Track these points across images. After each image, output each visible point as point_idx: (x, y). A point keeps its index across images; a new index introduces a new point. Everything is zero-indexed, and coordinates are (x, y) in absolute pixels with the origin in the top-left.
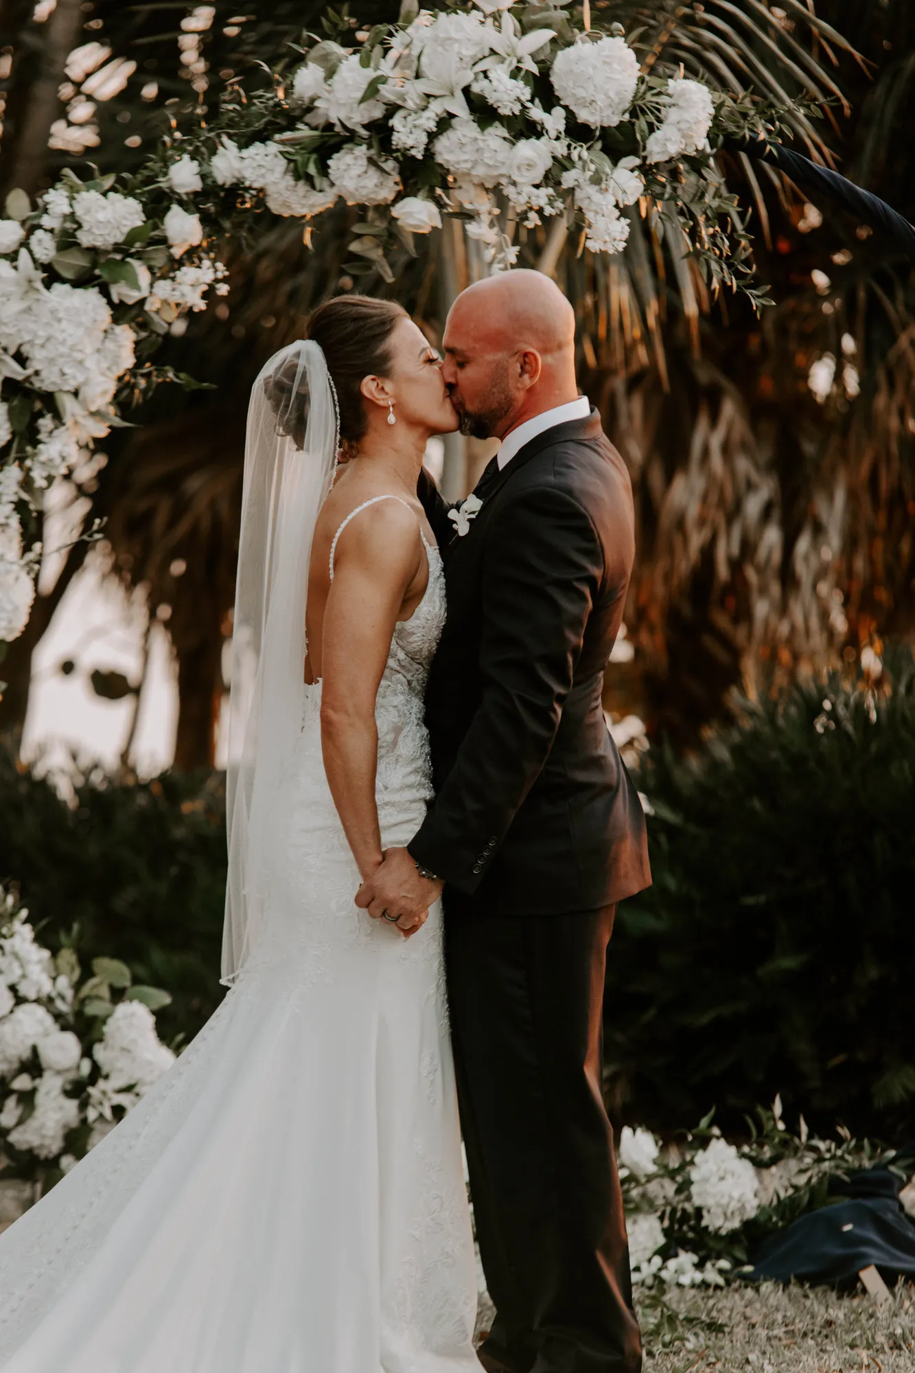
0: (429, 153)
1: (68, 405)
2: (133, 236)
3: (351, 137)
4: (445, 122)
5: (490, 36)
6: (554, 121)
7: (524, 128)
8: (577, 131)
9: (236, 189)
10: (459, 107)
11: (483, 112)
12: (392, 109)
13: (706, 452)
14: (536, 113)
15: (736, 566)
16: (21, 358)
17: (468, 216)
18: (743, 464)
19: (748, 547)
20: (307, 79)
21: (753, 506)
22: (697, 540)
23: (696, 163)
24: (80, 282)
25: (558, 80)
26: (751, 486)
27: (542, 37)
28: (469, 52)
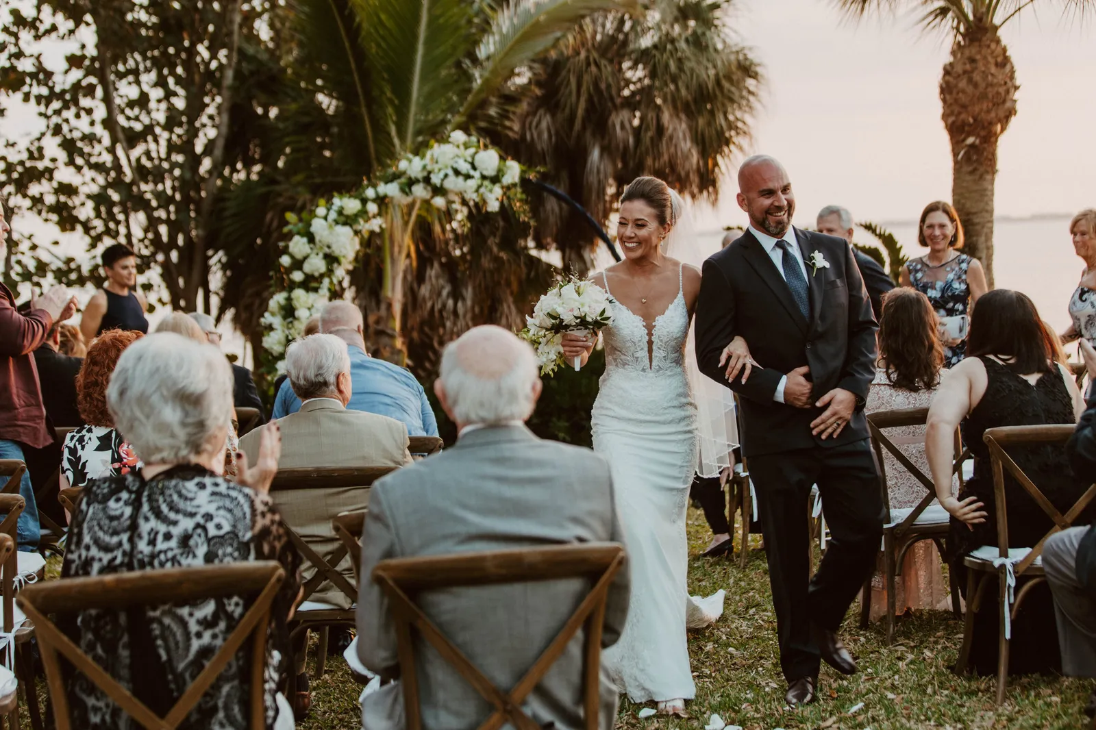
0: (442, 185)
1: (343, 260)
2: (359, 211)
3: (417, 181)
4: (446, 176)
5: (456, 150)
6: (477, 174)
7: (468, 177)
8: (484, 177)
9: (385, 197)
10: (450, 172)
11: (457, 172)
12: (429, 173)
13: (430, 277)
14: (472, 172)
15: (441, 311)
16: (329, 247)
17: (454, 202)
18: (441, 282)
19: (444, 306)
20: (403, 165)
21: (445, 293)
22: (429, 304)
23: (514, 185)
24: (345, 224)
25: (476, 164)
26: (443, 287)
27: (472, 150)
28: (451, 156)
